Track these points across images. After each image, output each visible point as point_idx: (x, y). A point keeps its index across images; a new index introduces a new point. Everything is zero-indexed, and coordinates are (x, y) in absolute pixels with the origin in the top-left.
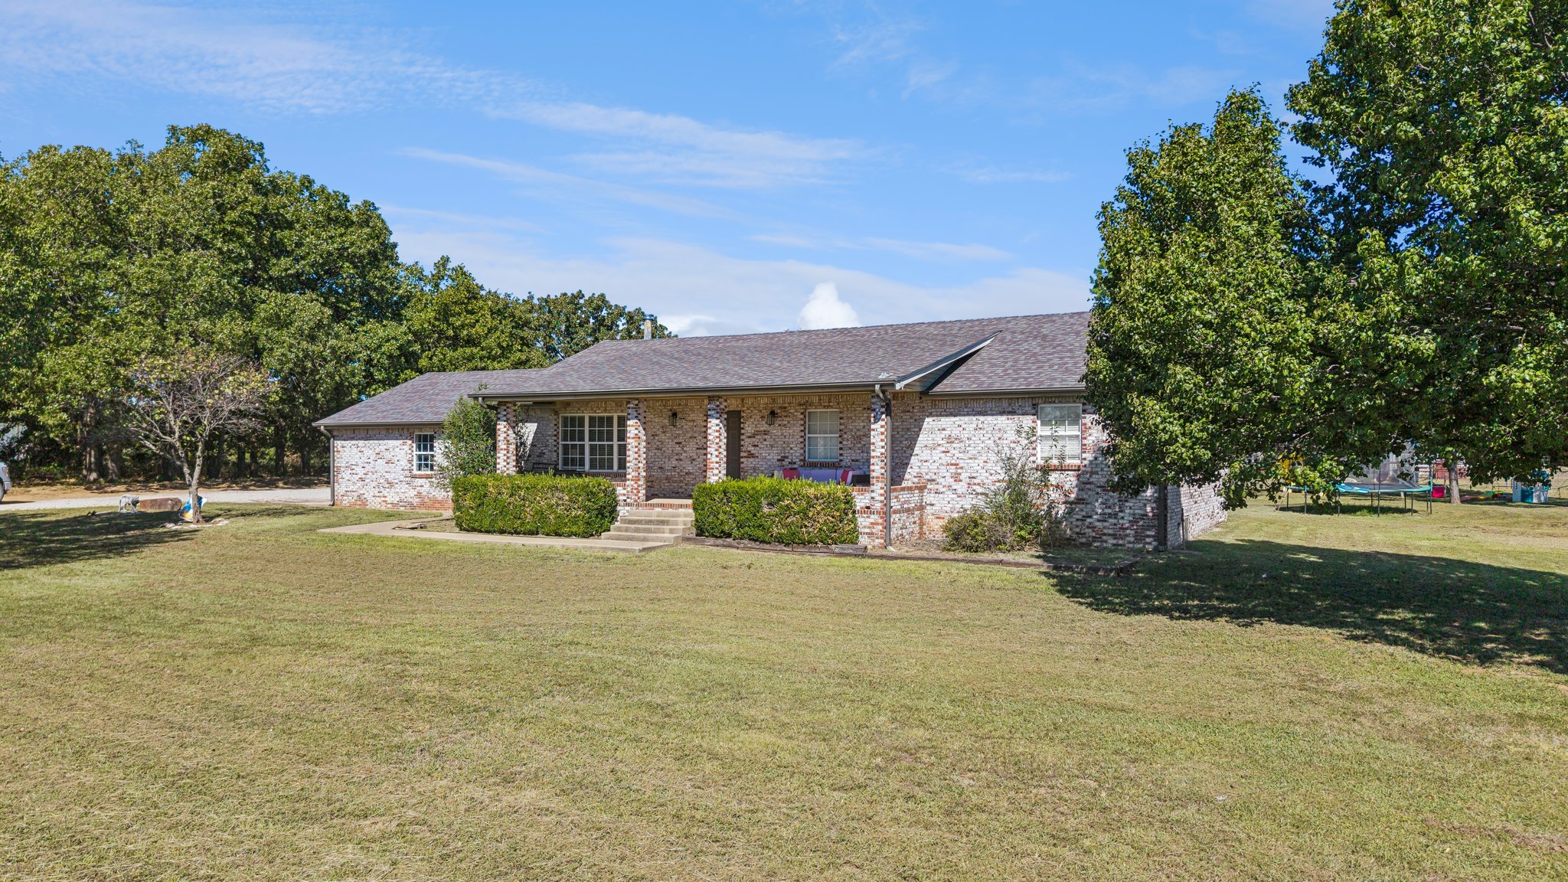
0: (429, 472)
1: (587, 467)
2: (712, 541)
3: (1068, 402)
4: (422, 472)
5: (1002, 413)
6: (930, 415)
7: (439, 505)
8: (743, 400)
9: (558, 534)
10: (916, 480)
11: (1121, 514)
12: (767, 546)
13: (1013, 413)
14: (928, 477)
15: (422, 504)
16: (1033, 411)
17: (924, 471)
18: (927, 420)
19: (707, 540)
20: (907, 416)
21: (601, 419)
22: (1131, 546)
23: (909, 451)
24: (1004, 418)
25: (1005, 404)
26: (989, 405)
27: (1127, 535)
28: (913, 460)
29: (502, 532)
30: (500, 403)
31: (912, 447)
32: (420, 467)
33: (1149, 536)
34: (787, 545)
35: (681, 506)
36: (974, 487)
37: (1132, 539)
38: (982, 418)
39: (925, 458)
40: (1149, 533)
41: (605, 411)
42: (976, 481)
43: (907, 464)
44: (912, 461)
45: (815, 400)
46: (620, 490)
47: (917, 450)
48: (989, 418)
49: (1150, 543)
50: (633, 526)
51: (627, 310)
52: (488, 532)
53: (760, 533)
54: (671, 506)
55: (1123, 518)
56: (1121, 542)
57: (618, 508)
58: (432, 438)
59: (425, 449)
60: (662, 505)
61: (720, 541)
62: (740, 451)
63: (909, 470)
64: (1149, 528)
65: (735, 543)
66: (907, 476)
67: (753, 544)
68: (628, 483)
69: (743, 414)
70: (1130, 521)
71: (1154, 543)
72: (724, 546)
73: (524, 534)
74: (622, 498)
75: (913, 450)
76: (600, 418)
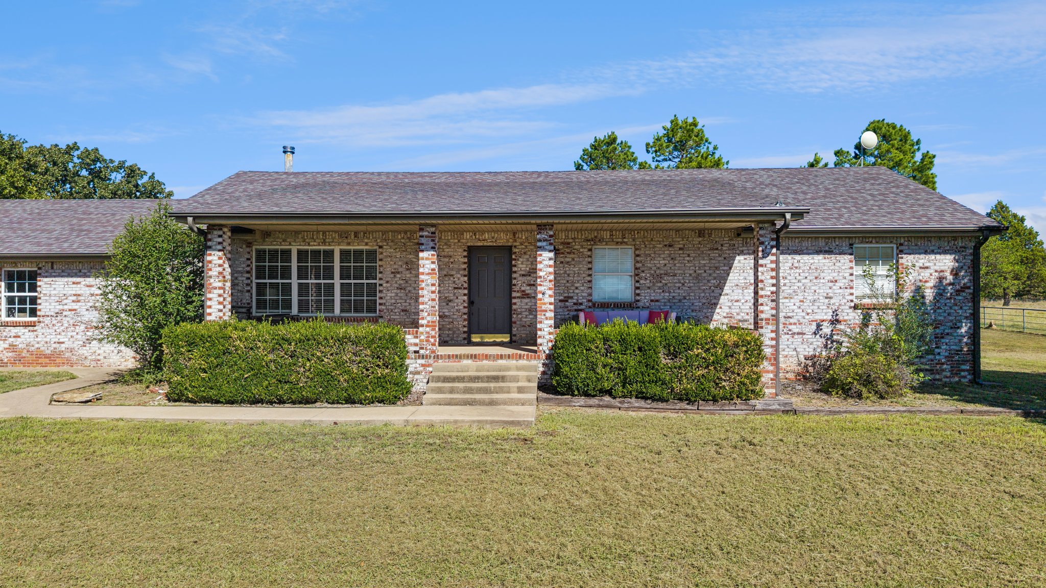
0: (28, 319)
1: (295, 311)
2: (582, 400)
3: (885, 243)
4: (17, 319)
5: (818, 252)
6: (742, 253)
7: (47, 361)
8: (514, 234)
9: (350, 401)
10: (726, 321)
11: (937, 350)
12: (661, 405)
13: (830, 252)
14: (739, 317)
15: (19, 359)
16: (850, 251)
17: (734, 311)
18: (738, 258)
19: (575, 399)
20: (714, 254)
21: (316, 253)
22: (948, 380)
23: (717, 291)
24: (821, 257)
25: (821, 243)
26: (805, 244)
27: (943, 370)
28: (723, 299)
29: (256, 401)
30: (211, 227)
31: (721, 287)
32: (10, 312)
33: (964, 370)
34: (690, 402)
35: (501, 357)
36: (790, 327)
37: (948, 374)
38: (798, 257)
39: (736, 298)
40: (963, 367)
41: (324, 243)
42: (792, 321)
43: (716, 304)
44: (721, 301)
45: (606, 235)
46: (410, 339)
47: (727, 289)
48: (806, 257)
49: (965, 377)
50: (461, 385)
51: (127, 164)
52: (231, 402)
53: (656, 390)
54: (487, 357)
55: (939, 354)
56: (937, 377)
57: (408, 362)
58: (33, 276)
59: (21, 289)
60: (474, 357)
61: (594, 401)
62: (511, 291)
63: (718, 310)
64: (965, 362)
65: (616, 402)
66: (715, 317)
67: (641, 403)
68: (421, 329)
69: (514, 250)
70: (946, 357)
71: (969, 377)
72: (599, 406)
73: (294, 403)
74: (412, 349)
75: (722, 289)
76: (313, 252)
